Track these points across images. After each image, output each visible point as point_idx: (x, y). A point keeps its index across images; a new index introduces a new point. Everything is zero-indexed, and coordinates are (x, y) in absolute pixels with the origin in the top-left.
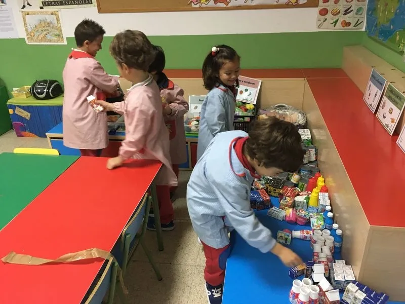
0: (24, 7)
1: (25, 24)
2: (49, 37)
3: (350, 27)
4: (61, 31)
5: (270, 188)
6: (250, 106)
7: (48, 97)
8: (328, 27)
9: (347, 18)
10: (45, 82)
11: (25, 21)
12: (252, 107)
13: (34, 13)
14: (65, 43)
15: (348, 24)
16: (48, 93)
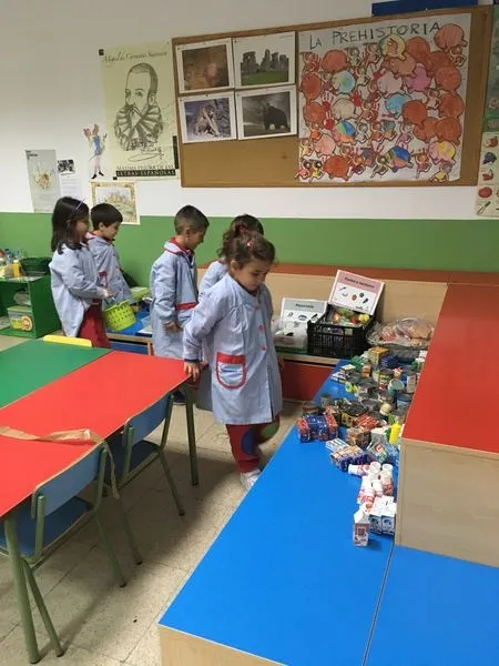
0: (95, 176)
1: (94, 197)
4: (134, 207)
5: (345, 415)
6: (364, 318)
8: (491, 214)
11: (94, 193)
12: (366, 318)
13: (105, 185)
14: (138, 223)
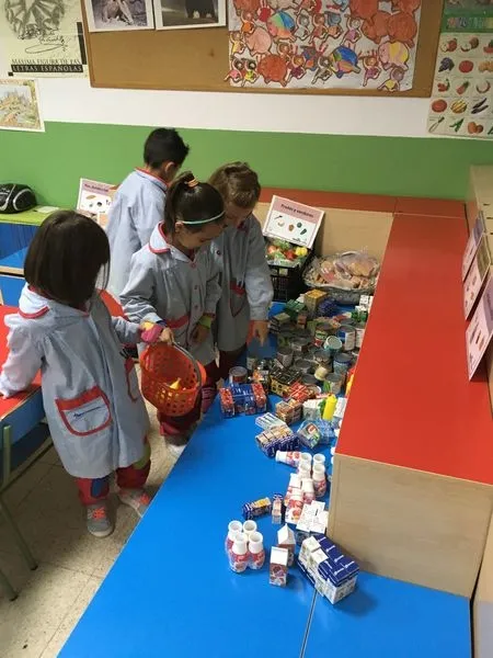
2: (19, 118)
3: (481, 134)
4: (37, 111)
5: (275, 383)
6: (301, 252)
7: (10, 210)
8: (444, 131)
9: (478, 119)
10: (9, 186)
12: (304, 252)
14: (43, 130)
15: (480, 129)
16: (10, 203)
